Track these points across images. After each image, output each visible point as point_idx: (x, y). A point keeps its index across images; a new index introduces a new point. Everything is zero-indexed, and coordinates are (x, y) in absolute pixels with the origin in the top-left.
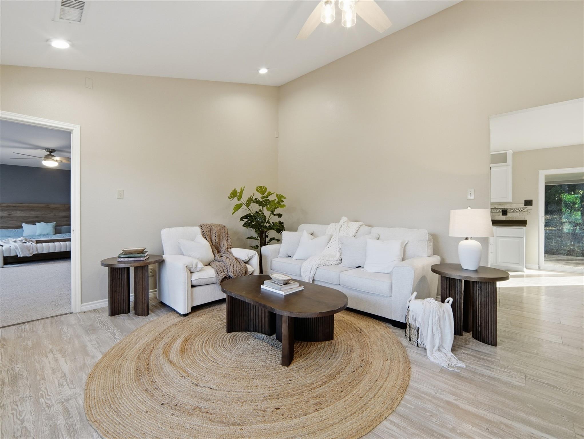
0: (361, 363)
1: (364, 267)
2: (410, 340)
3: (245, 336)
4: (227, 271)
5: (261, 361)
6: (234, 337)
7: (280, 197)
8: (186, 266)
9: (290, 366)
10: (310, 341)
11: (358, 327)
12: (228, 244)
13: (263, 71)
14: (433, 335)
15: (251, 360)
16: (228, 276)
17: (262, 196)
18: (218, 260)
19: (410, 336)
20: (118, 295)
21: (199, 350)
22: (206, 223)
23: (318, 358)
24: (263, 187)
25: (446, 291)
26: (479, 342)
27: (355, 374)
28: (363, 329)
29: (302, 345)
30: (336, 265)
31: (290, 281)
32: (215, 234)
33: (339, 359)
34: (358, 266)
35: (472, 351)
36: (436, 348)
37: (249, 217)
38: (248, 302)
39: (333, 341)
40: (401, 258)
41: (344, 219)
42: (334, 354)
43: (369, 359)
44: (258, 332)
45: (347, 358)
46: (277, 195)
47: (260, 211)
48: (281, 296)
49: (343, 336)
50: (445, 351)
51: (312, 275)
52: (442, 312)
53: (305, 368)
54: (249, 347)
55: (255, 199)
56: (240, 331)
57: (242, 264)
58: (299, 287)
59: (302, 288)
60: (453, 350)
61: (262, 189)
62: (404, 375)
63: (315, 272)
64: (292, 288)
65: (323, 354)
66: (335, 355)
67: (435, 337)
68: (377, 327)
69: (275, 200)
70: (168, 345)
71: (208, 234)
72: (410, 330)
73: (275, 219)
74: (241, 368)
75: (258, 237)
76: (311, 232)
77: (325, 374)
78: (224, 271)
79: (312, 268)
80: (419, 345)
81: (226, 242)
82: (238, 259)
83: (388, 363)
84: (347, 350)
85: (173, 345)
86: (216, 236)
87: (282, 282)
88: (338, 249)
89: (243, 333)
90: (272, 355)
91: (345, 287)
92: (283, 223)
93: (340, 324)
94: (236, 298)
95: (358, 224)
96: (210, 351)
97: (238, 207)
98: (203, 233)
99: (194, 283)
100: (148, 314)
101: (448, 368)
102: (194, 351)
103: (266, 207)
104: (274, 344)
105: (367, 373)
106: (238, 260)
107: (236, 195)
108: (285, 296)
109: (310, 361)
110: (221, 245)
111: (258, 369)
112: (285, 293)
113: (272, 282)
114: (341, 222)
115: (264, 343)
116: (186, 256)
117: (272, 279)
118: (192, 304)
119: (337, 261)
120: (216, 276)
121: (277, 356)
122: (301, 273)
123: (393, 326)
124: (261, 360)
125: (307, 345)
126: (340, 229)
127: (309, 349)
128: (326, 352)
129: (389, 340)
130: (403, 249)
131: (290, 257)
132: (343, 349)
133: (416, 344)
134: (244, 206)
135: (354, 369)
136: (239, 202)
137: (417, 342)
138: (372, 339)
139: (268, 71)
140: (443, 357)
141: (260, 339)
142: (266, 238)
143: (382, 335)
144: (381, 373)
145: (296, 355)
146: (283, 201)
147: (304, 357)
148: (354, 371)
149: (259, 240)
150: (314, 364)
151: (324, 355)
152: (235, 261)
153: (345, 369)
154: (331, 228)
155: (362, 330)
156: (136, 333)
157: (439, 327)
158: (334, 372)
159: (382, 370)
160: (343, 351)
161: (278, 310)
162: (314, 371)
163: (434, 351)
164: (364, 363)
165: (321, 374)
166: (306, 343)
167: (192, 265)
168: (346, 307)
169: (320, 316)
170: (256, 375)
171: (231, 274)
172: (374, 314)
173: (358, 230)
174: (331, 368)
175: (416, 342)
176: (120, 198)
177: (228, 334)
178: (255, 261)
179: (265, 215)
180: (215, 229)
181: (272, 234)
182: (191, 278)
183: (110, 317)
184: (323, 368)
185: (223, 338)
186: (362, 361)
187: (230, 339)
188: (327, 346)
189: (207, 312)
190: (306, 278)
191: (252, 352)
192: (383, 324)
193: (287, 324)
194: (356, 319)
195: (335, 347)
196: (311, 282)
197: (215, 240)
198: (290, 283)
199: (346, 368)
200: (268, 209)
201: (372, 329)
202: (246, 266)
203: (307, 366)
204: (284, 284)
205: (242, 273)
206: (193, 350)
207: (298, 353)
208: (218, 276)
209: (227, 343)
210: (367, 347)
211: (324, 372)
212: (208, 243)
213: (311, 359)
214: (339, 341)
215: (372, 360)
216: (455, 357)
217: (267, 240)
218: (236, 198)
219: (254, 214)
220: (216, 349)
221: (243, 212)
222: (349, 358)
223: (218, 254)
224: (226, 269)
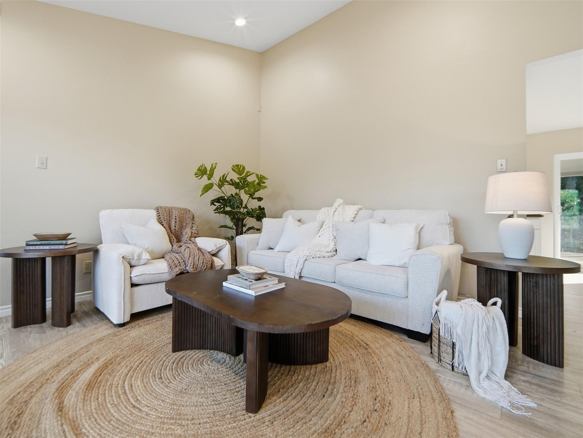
0: (373, 404)
1: (367, 260)
2: (440, 360)
3: (198, 356)
4: (185, 264)
5: (213, 403)
6: (181, 358)
7: (261, 178)
8: (123, 257)
9: (260, 412)
10: (294, 365)
11: (362, 341)
12: (192, 232)
13: (240, 22)
14: (479, 355)
15: (197, 402)
16: (186, 271)
17: (239, 176)
18: (176, 251)
19: (439, 355)
20: (27, 298)
21: (118, 384)
22: (165, 206)
23: (306, 394)
24: (241, 165)
25: (486, 289)
26: (536, 361)
27: (367, 427)
28: (368, 343)
29: (282, 371)
30: (329, 257)
31: (265, 275)
32: (176, 219)
33: (339, 396)
34: (358, 258)
35: (533, 377)
36: (484, 374)
37: (221, 201)
38: (197, 307)
39: (328, 364)
40: (416, 245)
41: (339, 201)
42: (330, 387)
43: (384, 395)
44: (219, 351)
45: (350, 395)
46: (257, 175)
47: (236, 194)
48: (250, 297)
49: (342, 355)
50: (497, 379)
51: (298, 271)
52: (491, 320)
53: (282, 417)
54: (200, 376)
55: (230, 180)
56: (192, 349)
57: (206, 256)
58: (277, 284)
59: (282, 286)
60: (507, 377)
61: (239, 169)
62: (448, 426)
63: (302, 266)
64: (268, 286)
65: (313, 387)
66: (332, 390)
67: (483, 357)
68: (387, 340)
69: (255, 181)
70: (72, 376)
71: (166, 218)
72: (439, 346)
73: (254, 204)
74: (176, 419)
75: (234, 226)
76: (299, 218)
77: (318, 427)
78: (180, 265)
79: (298, 261)
80: (455, 369)
81: (190, 229)
82: (203, 249)
83: (416, 402)
84: (350, 378)
85: (82, 374)
86: (176, 222)
87: (253, 277)
88: (332, 238)
89: (197, 352)
90: (233, 391)
91: (343, 285)
92: (263, 209)
93: (336, 335)
94: (182, 301)
95: (355, 208)
96: (137, 385)
97: (207, 188)
98: (159, 217)
99: (135, 280)
100: (69, 323)
101: (512, 410)
102: (111, 385)
103: (243, 190)
104: (240, 370)
105: (386, 424)
106: (202, 251)
107: (206, 173)
108: (256, 296)
109: (293, 402)
110: (183, 233)
111: (205, 420)
112: (255, 293)
113: (239, 277)
114: (336, 205)
115: (224, 370)
116: (131, 244)
117: (240, 273)
118: (131, 310)
119: (330, 252)
120: (168, 270)
121: (240, 392)
122: (284, 268)
123: (409, 337)
124: (214, 400)
125: (289, 371)
126: (334, 214)
127: (292, 378)
128: (318, 383)
129: (408, 360)
130: (418, 234)
131: (272, 249)
132: (343, 377)
133: (450, 367)
134: (215, 187)
135: (365, 416)
136: (210, 182)
137: (451, 364)
138: (384, 360)
139: (247, 22)
140: (498, 390)
141: (219, 362)
142: (244, 227)
143: (396, 352)
144: (409, 424)
145: (271, 391)
146: (264, 183)
147: (283, 395)
148: (365, 421)
149: (234, 229)
150: (298, 408)
151: (315, 389)
152: (197, 252)
153: (350, 417)
154: (322, 214)
155: (368, 345)
156: (34, 355)
157: (488, 343)
158: (333, 423)
159: (409, 417)
160: (343, 381)
161: (239, 320)
162: (299, 423)
163: (481, 379)
164: (379, 404)
165: (310, 428)
166: (288, 367)
167: (134, 256)
168: (350, 314)
169: (308, 330)
170: (199, 433)
171: (190, 269)
172: (383, 321)
173: (356, 214)
174: (326, 415)
175: (449, 364)
176: (42, 167)
177: (174, 353)
178: (226, 254)
179: (241, 198)
180: (175, 213)
181: (250, 222)
182: (131, 274)
183: (13, 329)
184: (313, 416)
185: (165, 361)
186: (376, 399)
187: (173, 363)
188: (319, 372)
189: (154, 320)
190: (291, 273)
191: (202, 386)
192: (396, 336)
193: (255, 344)
194: (358, 329)
195: (331, 374)
196: (297, 277)
197: (175, 227)
198: (265, 278)
199: (351, 414)
200: (246, 193)
201: (382, 343)
202: (212, 258)
203: (287, 411)
204: (256, 280)
205: (205, 267)
206: (108, 384)
207: (274, 387)
208: (172, 271)
209: (167, 370)
210: (379, 373)
211: (315, 424)
212: (164, 229)
213: (295, 398)
214: (337, 363)
215: (390, 398)
216: (513, 388)
217: (245, 229)
218: (205, 177)
219: (228, 198)
220: (147, 380)
221: (215, 193)
222: (354, 394)
223: (177, 244)
224: (184, 261)
